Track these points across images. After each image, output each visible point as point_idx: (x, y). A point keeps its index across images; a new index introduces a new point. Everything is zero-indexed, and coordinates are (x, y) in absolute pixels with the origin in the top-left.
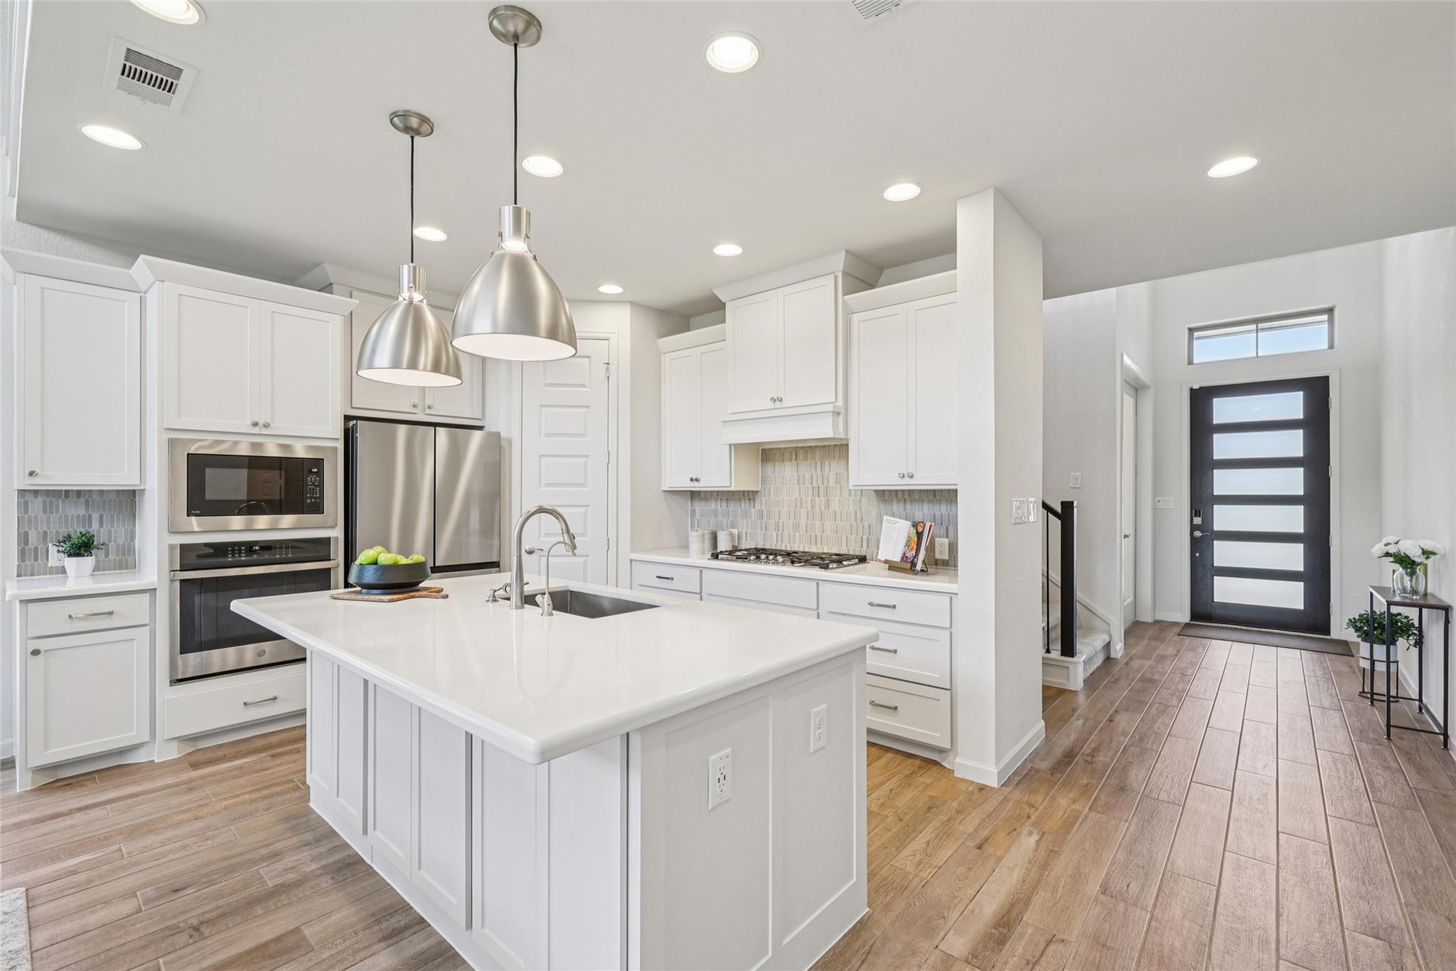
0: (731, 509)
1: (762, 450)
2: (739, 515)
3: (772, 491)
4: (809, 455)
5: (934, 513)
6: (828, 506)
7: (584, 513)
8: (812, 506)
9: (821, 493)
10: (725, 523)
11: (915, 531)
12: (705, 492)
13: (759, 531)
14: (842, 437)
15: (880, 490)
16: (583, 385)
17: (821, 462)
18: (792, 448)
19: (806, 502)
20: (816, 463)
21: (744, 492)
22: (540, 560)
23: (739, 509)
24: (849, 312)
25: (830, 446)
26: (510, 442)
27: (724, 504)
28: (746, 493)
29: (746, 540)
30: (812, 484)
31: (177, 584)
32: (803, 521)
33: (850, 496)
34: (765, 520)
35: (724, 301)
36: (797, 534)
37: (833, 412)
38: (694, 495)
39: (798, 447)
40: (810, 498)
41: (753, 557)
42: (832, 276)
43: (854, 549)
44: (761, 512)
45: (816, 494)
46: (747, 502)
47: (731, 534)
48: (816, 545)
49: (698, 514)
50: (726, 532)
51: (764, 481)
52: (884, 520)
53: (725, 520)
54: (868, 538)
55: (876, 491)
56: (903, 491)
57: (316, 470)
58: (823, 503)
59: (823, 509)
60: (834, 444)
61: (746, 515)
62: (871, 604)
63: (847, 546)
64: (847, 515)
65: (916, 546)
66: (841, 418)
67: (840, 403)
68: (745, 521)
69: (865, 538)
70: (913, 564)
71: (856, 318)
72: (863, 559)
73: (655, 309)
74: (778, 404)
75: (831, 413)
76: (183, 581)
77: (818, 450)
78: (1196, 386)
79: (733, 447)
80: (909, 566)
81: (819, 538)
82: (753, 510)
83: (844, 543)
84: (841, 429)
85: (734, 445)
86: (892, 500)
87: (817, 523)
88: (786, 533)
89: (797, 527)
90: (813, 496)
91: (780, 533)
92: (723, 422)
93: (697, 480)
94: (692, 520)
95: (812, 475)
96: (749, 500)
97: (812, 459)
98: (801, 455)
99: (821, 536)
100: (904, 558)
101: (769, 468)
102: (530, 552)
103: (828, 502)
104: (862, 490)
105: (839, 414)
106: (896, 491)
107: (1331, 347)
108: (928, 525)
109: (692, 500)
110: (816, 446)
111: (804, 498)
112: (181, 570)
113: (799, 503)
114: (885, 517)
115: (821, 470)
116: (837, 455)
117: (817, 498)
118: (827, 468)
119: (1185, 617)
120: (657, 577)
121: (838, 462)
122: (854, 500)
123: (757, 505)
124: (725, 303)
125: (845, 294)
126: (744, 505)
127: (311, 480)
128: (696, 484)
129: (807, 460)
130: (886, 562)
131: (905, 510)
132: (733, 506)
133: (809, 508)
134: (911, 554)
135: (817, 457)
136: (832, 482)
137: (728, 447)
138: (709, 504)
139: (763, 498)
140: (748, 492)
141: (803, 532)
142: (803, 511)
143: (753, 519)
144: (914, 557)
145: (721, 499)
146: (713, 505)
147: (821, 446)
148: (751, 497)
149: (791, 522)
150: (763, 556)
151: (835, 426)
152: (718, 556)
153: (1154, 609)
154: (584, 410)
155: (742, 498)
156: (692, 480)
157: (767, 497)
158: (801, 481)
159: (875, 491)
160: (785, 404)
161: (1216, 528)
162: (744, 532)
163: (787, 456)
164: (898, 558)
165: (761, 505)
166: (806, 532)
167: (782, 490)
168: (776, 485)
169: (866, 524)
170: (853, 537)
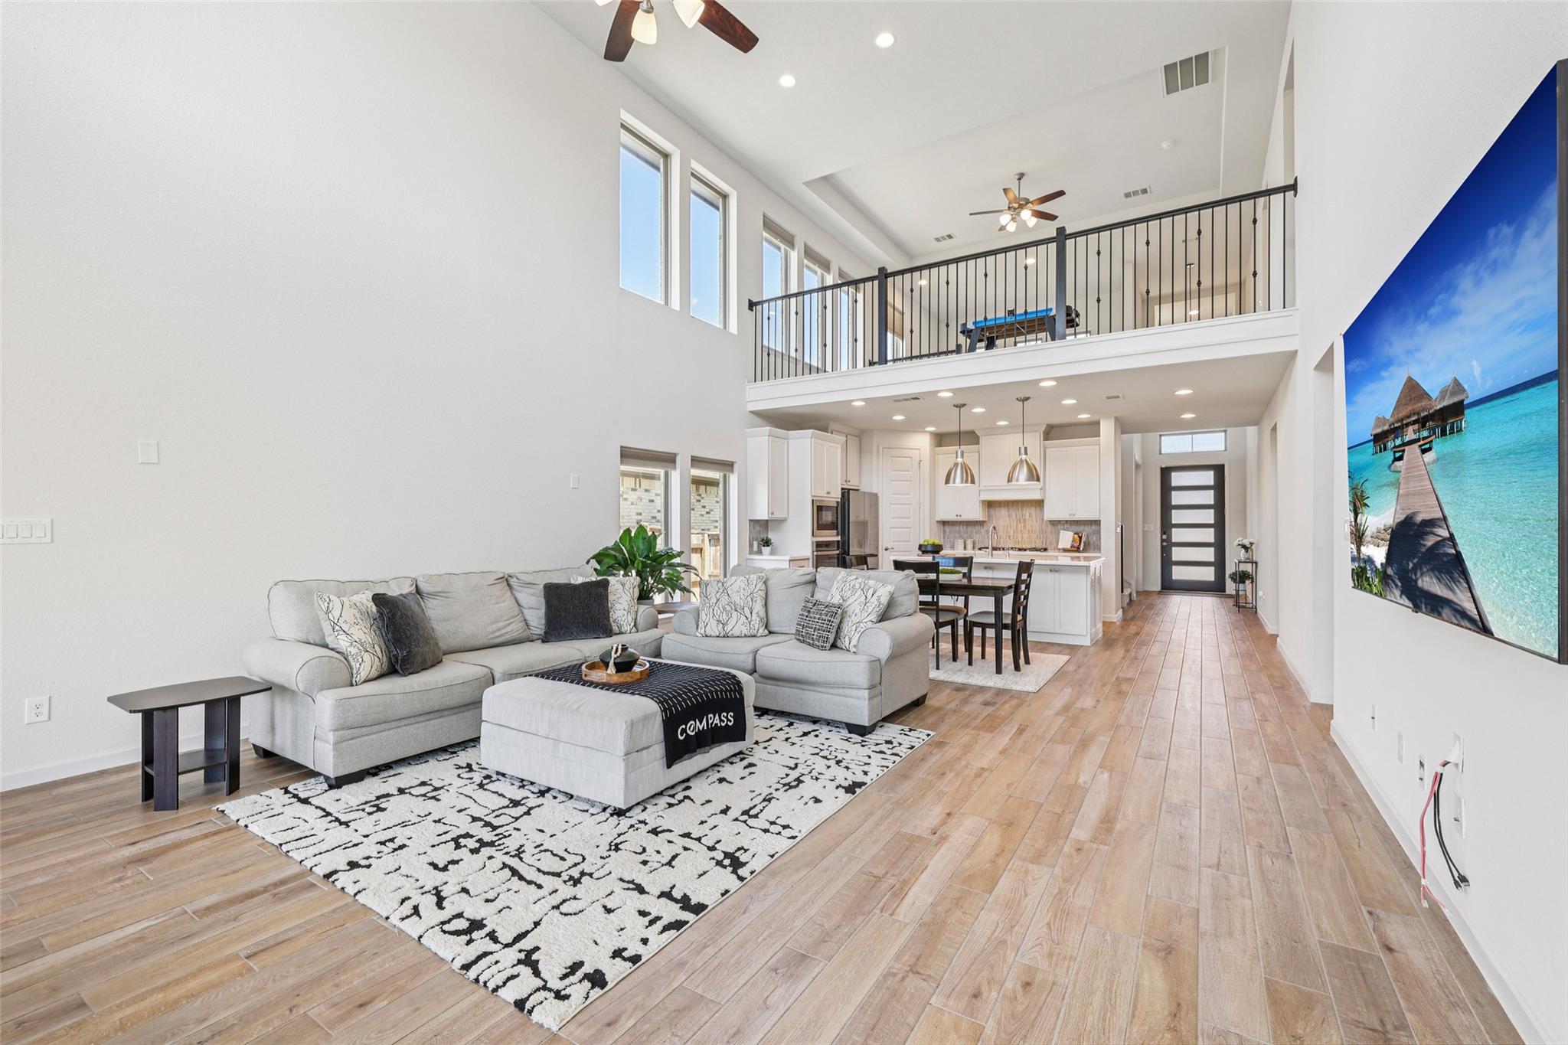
2: (974, 533)
3: (994, 521)
11: (1078, 536)
13: (986, 540)
14: (1044, 500)
16: (910, 470)
19: (1013, 526)
20: (1019, 508)
21: (980, 521)
23: (974, 530)
24: (1045, 448)
26: (880, 499)
27: (965, 527)
30: (1017, 517)
32: (1011, 535)
38: (945, 523)
40: (1015, 524)
42: (1037, 432)
43: (1039, 546)
45: (1018, 522)
46: (979, 526)
48: (1019, 544)
49: (948, 533)
51: (989, 517)
52: (1062, 532)
54: (1050, 540)
55: (1050, 521)
58: (1023, 526)
59: (1022, 529)
61: (978, 532)
64: (1035, 531)
65: (1078, 541)
66: (1044, 492)
68: (978, 535)
69: (1048, 540)
70: (1078, 548)
71: (1048, 450)
75: (1040, 489)
76: (817, 556)
78: (1163, 466)
79: (983, 502)
80: (1075, 549)
81: (1020, 542)
82: (982, 530)
83: (1033, 544)
84: (1045, 496)
85: (984, 500)
87: (1020, 535)
88: (1002, 540)
93: (961, 516)
94: (944, 535)
95: (1016, 514)
96: (982, 524)
98: (1010, 505)
99: (1021, 540)
100: (1072, 546)
101: (994, 511)
107: (1226, 450)
108: (1084, 533)
111: (1012, 524)
112: (816, 551)
113: (1009, 523)
114: (1058, 530)
115: (1021, 512)
117: (1019, 524)
119: (1158, 588)
121: (1031, 508)
122: (1039, 525)
123: (985, 528)
124: (979, 436)
125: (1045, 440)
126: (978, 528)
128: (959, 518)
129: (1013, 510)
130: (1062, 549)
131: (1066, 528)
132: (970, 529)
133: (1015, 529)
134: (1076, 545)
135: (1019, 506)
136: (1027, 517)
137: (980, 501)
138: (955, 527)
139: (989, 524)
140: (982, 521)
142: (1012, 531)
143: (983, 534)
144: (1078, 546)
151: (1041, 496)
153: (1143, 584)
155: (979, 523)
156: (956, 516)
157: (992, 523)
159: (1056, 520)
161: (1173, 541)
162: (977, 540)
163: (1002, 505)
164: (1069, 547)
165: (987, 527)
166: (1014, 539)
167: (1000, 521)
168: (996, 518)
169: (1045, 535)
170: (1038, 540)
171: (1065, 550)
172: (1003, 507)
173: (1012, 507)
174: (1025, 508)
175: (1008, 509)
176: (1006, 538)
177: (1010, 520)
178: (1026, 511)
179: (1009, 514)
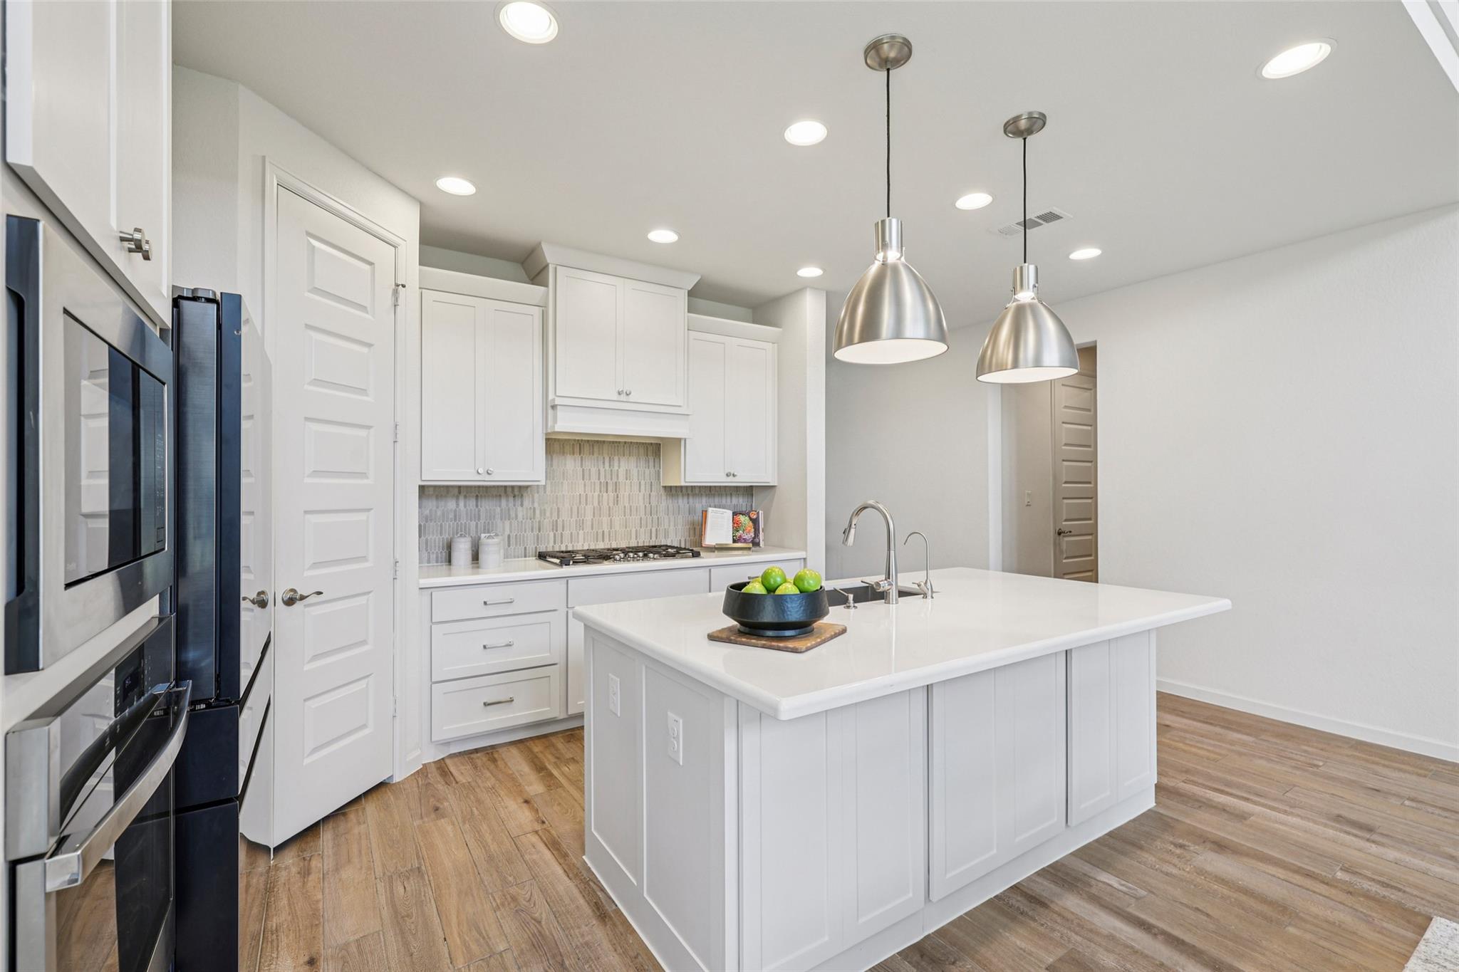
0: (482, 508)
2: (498, 516)
4: (596, 449)
6: (617, 501)
8: (599, 502)
9: (610, 488)
11: (747, 518)
16: (363, 308)
18: (575, 440)
19: (593, 499)
20: (604, 458)
23: (498, 510)
25: (619, 442)
27: (472, 502)
28: (509, 490)
30: (599, 479)
32: (589, 517)
33: (640, 491)
34: (537, 520)
35: (550, 262)
36: (581, 532)
39: (582, 440)
40: (596, 494)
42: (682, 292)
44: (532, 511)
45: (604, 489)
46: (511, 499)
48: (603, 541)
52: (710, 510)
53: (473, 523)
54: (656, 529)
58: (611, 499)
59: (611, 505)
60: (624, 440)
61: (506, 516)
63: (636, 539)
64: (637, 509)
65: (753, 530)
68: (507, 522)
69: (654, 530)
71: (691, 334)
74: (623, 397)
77: (605, 446)
80: (748, 545)
82: (520, 509)
83: (634, 536)
86: (678, 495)
87: (605, 519)
89: (581, 525)
90: (600, 491)
91: (559, 532)
93: (489, 472)
95: (599, 470)
97: (599, 454)
98: (586, 448)
99: (609, 532)
100: (736, 540)
103: (617, 497)
111: (590, 494)
113: (583, 500)
115: (610, 466)
116: (627, 452)
117: (605, 494)
118: (616, 464)
122: (644, 495)
123: (527, 502)
126: (506, 503)
128: (484, 477)
129: (593, 454)
132: (487, 505)
133: (596, 504)
135: (605, 452)
136: (622, 478)
138: (442, 503)
139: (536, 496)
141: (587, 529)
142: (589, 509)
144: (754, 538)
148: (516, 493)
149: (574, 519)
154: (365, 349)
155: (503, 494)
158: (587, 476)
160: (631, 398)
164: (728, 541)
165: (533, 502)
166: (592, 529)
167: (562, 486)
168: (553, 479)
169: (655, 517)
170: (643, 530)
172: (570, 454)
173: (590, 454)
174: (616, 458)
175: (582, 458)
176: (576, 528)
177: (585, 485)
178: (613, 465)
179: (583, 470)
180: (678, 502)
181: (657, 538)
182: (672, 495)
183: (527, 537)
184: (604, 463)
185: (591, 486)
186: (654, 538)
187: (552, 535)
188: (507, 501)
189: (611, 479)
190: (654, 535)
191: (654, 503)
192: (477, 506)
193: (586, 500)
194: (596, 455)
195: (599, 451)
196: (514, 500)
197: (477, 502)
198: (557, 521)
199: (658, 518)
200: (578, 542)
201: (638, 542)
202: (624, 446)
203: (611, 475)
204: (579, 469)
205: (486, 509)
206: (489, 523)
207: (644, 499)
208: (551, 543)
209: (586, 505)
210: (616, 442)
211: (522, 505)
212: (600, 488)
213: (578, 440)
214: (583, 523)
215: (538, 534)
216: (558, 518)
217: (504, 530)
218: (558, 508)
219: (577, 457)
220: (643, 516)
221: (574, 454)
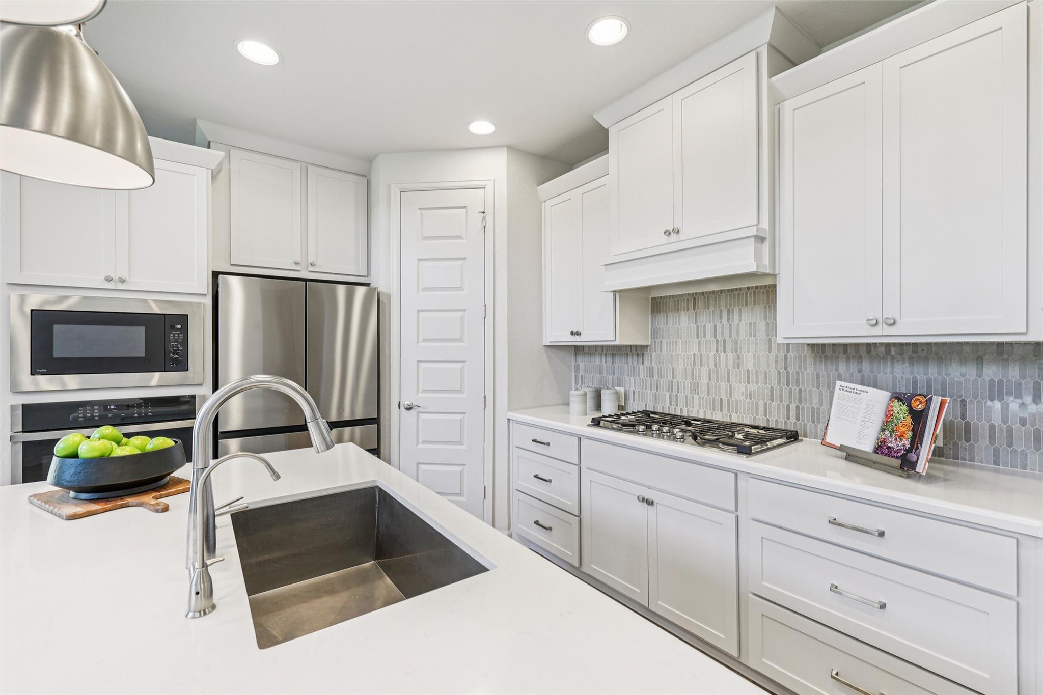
0: (616, 365)
1: (653, 299)
2: (626, 373)
3: (664, 344)
4: (712, 302)
5: (915, 378)
7: (461, 368)
8: (715, 364)
9: (729, 347)
10: (610, 382)
11: (905, 408)
12: (589, 346)
13: (649, 391)
14: (768, 272)
15: (818, 345)
16: (459, 237)
17: (728, 310)
18: (689, 294)
19: (708, 358)
20: (721, 311)
21: (631, 346)
22: (418, 416)
23: (626, 366)
24: (777, 102)
25: (741, 289)
26: (389, 297)
27: (609, 359)
28: (634, 349)
29: (634, 401)
30: (715, 337)
31: (20, 447)
32: (704, 381)
33: (770, 351)
34: (655, 379)
35: (606, 127)
36: (696, 396)
37: (756, 237)
38: (578, 350)
39: (696, 293)
40: (712, 354)
41: (642, 428)
42: (753, 54)
43: (777, 420)
44: (651, 371)
45: (721, 349)
46: (635, 357)
47: (617, 393)
48: (721, 411)
49: (582, 369)
50: (611, 391)
51: (655, 333)
52: (837, 387)
53: (610, 377)
54: (797, 407)
55: (812, 346)
56: (857, 345)
57: (179, 327)
58: (731, 362)
59: (731, 367)
60: (746, 286)
61: (634, 372)
62: (833, 522)
63: (765, 415)
64: (766, 375)
65: (910, 434)
66: (767, 246)
67: (765, 224)
68: (632, 378)
69: (793, 407)
70: (908, 462)
71: (787, 107)
72: (793, 437)
73: (531, 154)
74: (673, 238)
75: (753, 239)
76: (26, 445)
79: (617, 296)
80: (897, 462)
81: (725, 403)
82: (641, 366)
84: (766, 261)
85: (620, 291)
86: (837, 358)
87: (723, 385)
88: (681, 395)
89: (696, 388)
90: (717, 351)
91: (675, 393)
92: (605, 265)
93: (578, 334)
94: (575, 376)
95: (715, 326)
96: (637, 355)
97: (715, 307)
98: (701, 303)
99: (728, 400)
100: (881, 448)
101: (661, 319)
102: (409, 408)
103: (738, 358)
104: (788, 344)
105: (762, 240)
106: (845, 345)
108: (936, 401)
109: (575, 354)
110: (721, 291)
111: (704, 353)
112: (23, 432)
113: (698, 361)
114: (838, 383)
115: (728, 320)
116: (751, 299)
117: (722, 355)
118: (736, 317)
120: (533, 441)
121: (753, 309)
122: (776, 357)
123: (647, 362)
124: (607, 130)
125: (772, 74)
126: (632, 361)
127: (174, 336)
128: (577, 338)
129: (708, 308)
130: (842, 448)
131: (860, 371)
132: (619, 362)
133: (712, 366)
134: (899, 445)
135: (723, 303)
137: (612, 294)
138: (593, 360)
139: (654, 354)
140: (636, 346)
141: (703, 394)
142: (704, 370)
143: (642, 376)
144: (909, 451)
145: (606, 355)
146: (597, 361)
147: (728, 290)
148: (639, 352)
149: (688, 381)
150: (655, 427)
151: (758, 257)
152: (599, 422)
154: (460, 263)
155: (629, 353)
156: (572, 333)
157: (658, 352)
158: (701, 333)
159: (808, 345)
160: (682, 236)
162: (631, 390)
163: (682, 304)
164: (867, 446)
165: (651, 361)
166: (708, 394)
167: (676, 344)
168: (668, 338)
169: (795, 389)
170: (775, 404)
171: (851, 456)
172: (684, 311)
173: (705, 308)
174: (736, 310)
175: (696, 313)
176: (691, 392)
177: (699, 343)
178: (733, 319)
179: (698, 326)
180: (837, 370)
181: (798, 419)
182: (826, 358)
183: (647, 395)
184: (721, 317)
185: (706, 345)
186: (793, 419)
187: (667, 395)
188: (632, 359)
189: (730, 336)
190: (793, 413)
191: (792, 370)
192: (613, 363)
193: (701, 361)
194: (711, 308)
195: (715, 303)
196: (637, 358)
197: (613, 359)
198: (672, 381)
199: (800, 391)
200: (693, 408)
201: (768, 420)
202: (746, 293)
203: (730, 331)
204: (694, 326)
205: (619, 366)
206: (620, 377)
207: (776, 361)
208: (667, 405)
209: (701, 366)
210: (736, 289)
211: (643, 363)
212: (717, 347)
213: (693, 294)
214: (698, 386)
215: (655, 393)
216: (673, 378)
217: (630, 385)
218: (673, 368)
219: (691, 311)
220: (776, 386)
221: (688, 310)
